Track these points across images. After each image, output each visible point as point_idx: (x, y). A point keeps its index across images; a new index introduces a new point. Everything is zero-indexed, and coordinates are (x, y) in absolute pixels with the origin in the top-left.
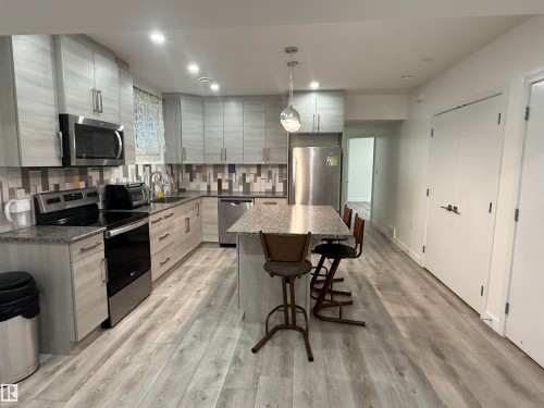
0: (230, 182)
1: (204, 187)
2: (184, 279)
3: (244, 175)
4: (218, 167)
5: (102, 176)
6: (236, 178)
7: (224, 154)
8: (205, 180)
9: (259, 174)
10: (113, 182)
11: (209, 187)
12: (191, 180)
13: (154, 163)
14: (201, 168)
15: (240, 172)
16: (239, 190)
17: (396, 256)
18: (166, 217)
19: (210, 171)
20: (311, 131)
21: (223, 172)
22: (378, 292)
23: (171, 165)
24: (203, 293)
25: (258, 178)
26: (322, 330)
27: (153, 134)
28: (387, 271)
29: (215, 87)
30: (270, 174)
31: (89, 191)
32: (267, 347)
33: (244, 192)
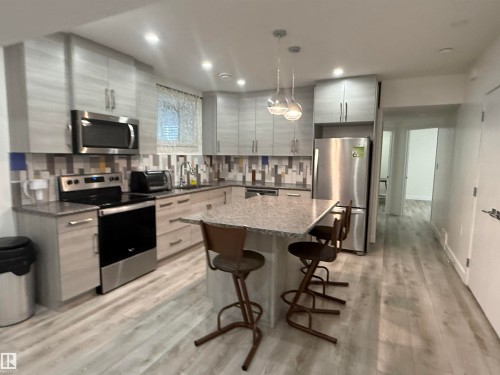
0: (263, 173)
1: (240, 178)
2: (193, 261)
3: (276, 167)
4: (252, 159)
5: (129, 164)
6: (268, 169)
7: (255, 146)
8: (241, 171)
9: (290, 166)
10: (141, 168)
11: (244, 177)
12: (230, 171)
13: (189, 155)
14: (238, 159)
15: (272, 163)
16: (270, 181)
17: (438, 268)
18: (180, 202)
19: (245, 163)
20: (338, 121)
21: (257, 164)
22: (383, 306)
23: (211, 157)
24: (199, 276)
25: (290, 171)
26: (283, 338)
27: (187, 128)
28: (413, 283)
29: (241, 83)
30: (301, 166)
31: (114, 175)
32: (213, 342)
33: (276, 183)
